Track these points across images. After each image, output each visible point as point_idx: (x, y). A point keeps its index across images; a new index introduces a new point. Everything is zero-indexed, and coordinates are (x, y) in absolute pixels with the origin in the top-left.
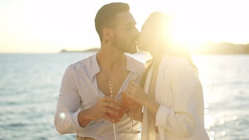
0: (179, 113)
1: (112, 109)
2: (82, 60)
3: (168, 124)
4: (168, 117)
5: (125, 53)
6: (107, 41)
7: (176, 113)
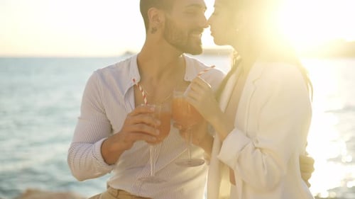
0: (261, 149)
1: (149, 125)
2: (116, 64)
3: (238, 161)
4: (242, 150)
5: (184, 54)
6: (154, 30)
7: (256, 148)
